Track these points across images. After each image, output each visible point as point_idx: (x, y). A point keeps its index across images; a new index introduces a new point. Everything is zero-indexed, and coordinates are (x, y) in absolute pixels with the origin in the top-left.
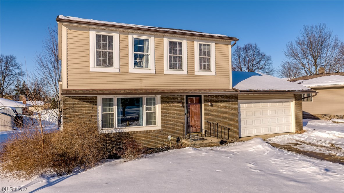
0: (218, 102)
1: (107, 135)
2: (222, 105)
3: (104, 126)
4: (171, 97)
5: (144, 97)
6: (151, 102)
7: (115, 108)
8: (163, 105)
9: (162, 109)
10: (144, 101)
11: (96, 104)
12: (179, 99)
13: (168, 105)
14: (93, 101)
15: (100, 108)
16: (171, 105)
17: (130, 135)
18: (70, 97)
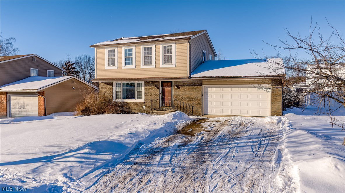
0: (184, 86)
1: (117, 103)
2: (187, 88)
3: (116, 98)
4: (150, 82)
5: (136, 82)
6: (140, 85)
7: (121, 88)
8: (146, 87)
9: (146, 89)
10: (136, 85)
11: (112, 86)
12: (156, 83)
13: (148, 87)
14: (111, 84)
15: (114, 88)
16: (151, 87)
17: (127, 103)
18: (102, 82)
